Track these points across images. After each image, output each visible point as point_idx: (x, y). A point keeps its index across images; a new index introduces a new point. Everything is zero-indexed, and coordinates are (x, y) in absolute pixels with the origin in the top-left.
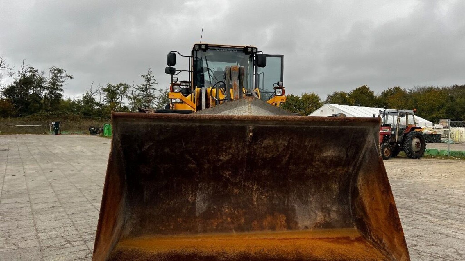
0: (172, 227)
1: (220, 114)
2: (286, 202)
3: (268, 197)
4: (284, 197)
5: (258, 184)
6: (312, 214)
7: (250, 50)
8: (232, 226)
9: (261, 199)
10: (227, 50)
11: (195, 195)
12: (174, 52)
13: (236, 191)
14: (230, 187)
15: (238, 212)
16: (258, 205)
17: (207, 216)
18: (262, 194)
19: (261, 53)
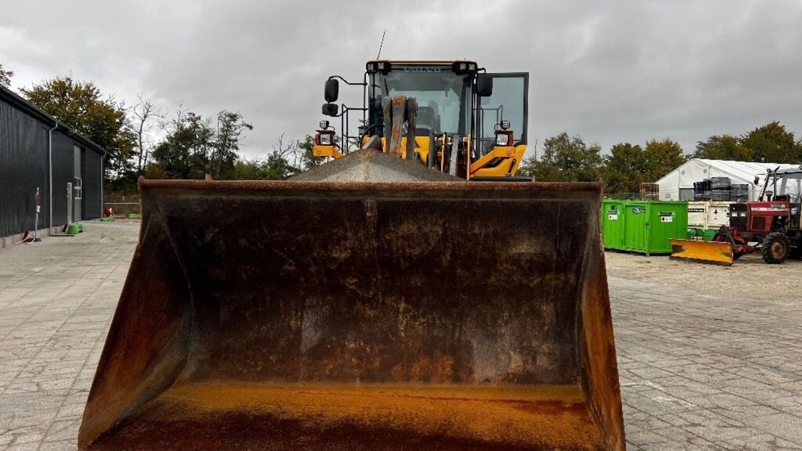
0: (258, 369)
1: (325, 180)
2: (457, 334)
3: (425, 325)
4: (454, 325)
5: (407, 302)
6: (502, 357)
7: (463, 67)
8: (357, 372)
9: (413, 327)
10: (424, 69)
11: (302, 318)
12: (335, 78)
13: (370, 313)
14: (359, 305)
15: (371, 349)
16: (407, 337)
17: (318, 353)
18: (414, 318)
19: (483, 72)
